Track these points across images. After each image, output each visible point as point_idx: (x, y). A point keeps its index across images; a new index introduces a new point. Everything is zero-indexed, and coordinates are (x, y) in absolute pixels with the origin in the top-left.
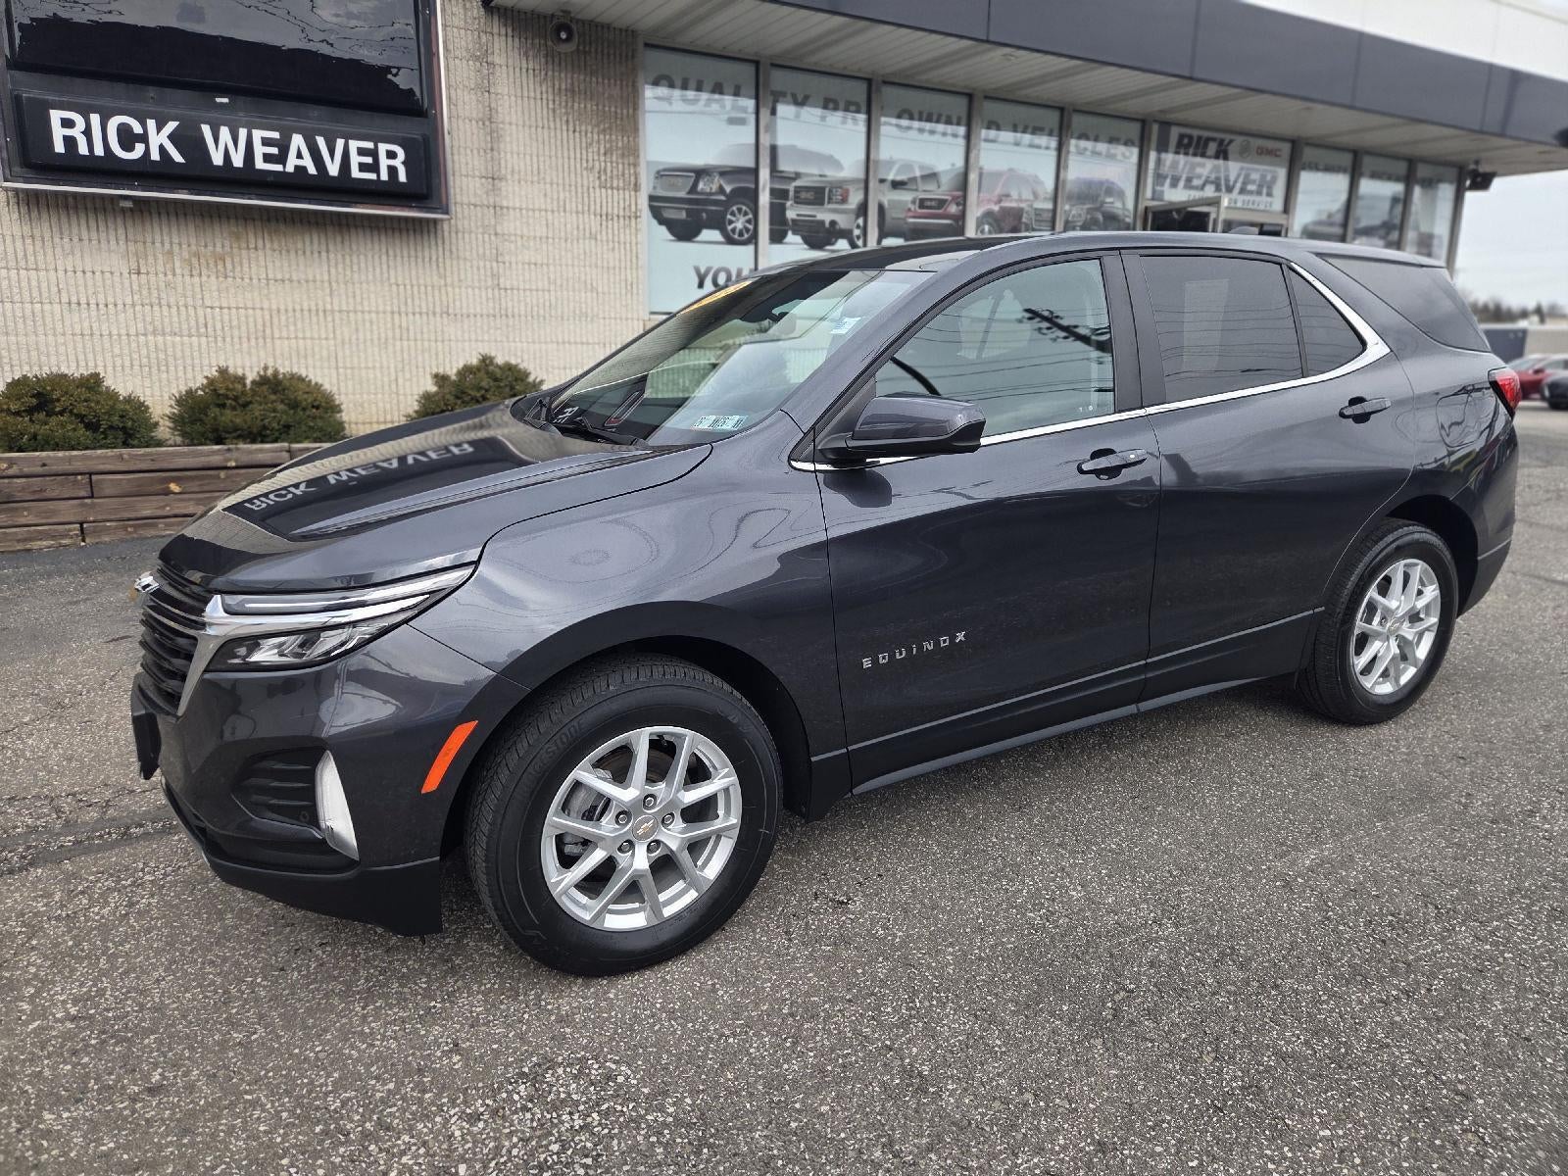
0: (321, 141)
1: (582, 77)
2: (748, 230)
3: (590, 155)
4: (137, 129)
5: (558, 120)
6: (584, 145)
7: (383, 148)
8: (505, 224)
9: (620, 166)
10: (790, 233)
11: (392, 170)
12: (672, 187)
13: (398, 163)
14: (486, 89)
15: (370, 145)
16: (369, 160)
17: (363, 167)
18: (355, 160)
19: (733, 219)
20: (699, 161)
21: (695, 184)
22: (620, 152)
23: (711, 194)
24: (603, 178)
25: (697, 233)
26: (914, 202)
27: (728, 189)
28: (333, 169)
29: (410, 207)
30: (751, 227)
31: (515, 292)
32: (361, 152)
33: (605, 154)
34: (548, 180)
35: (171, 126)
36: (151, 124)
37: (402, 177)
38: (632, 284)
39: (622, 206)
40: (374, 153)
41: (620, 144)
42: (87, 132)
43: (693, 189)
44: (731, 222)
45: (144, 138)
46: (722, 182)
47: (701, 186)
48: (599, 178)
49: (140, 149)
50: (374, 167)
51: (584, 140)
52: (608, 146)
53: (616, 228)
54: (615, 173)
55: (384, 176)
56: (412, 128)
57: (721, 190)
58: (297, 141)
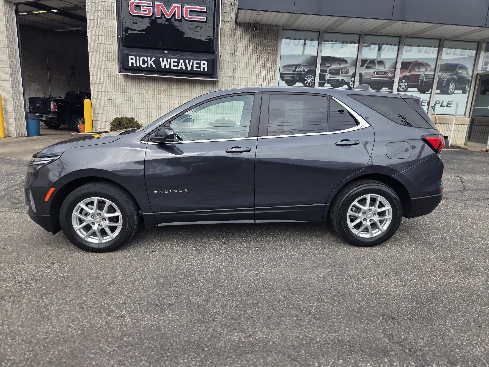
0: (187, 61)
1: (261, 40)
2: (312, 82)
3: (262, 62)
4: (146, 60)
5: (254, 52)
6: (260, 59)
7: (202, 62)
8: (236, 82)
9: (271, 64)
10: (326, 83)
11: (204, 68)
12: (288, 70)
13: (205, 66)
14: (234, 44)
15: (199, 62)
16: (198, 65)
17: (197, 67)
18: (195, 65)
19: (307, 79)
20: (297, 63)
21: (296, 69)
22: (271, 61)
23: (300, 72)
24: (265, 68)
25: (295, 83)
26: (374, 73)
27: (306, 70)
28: (189, 68)
29: (208, 78)
30: (313, 82)
32: (197, 63)
33: (266, 61)
34: (249, 69)
35: (154, 59)
36: (149, 58)
37: (206, 70)
39: (270, 76)
40: (199, 64)
41: (271, 59)
42: (136, 61)
43: (295, 71)
44: (306, 80)
45: (147, 62)
46: (304, 68)
47: (297, 69)
48: (264, 68)
49: (146, 64)
50: (199, 67)
51: (260, 58)
52: (267, 59)
53: (268, 82)
54: (269, 66)
55: (202, 70)
56: (210, 57)
57: (304, 71)
58: (182, 61)
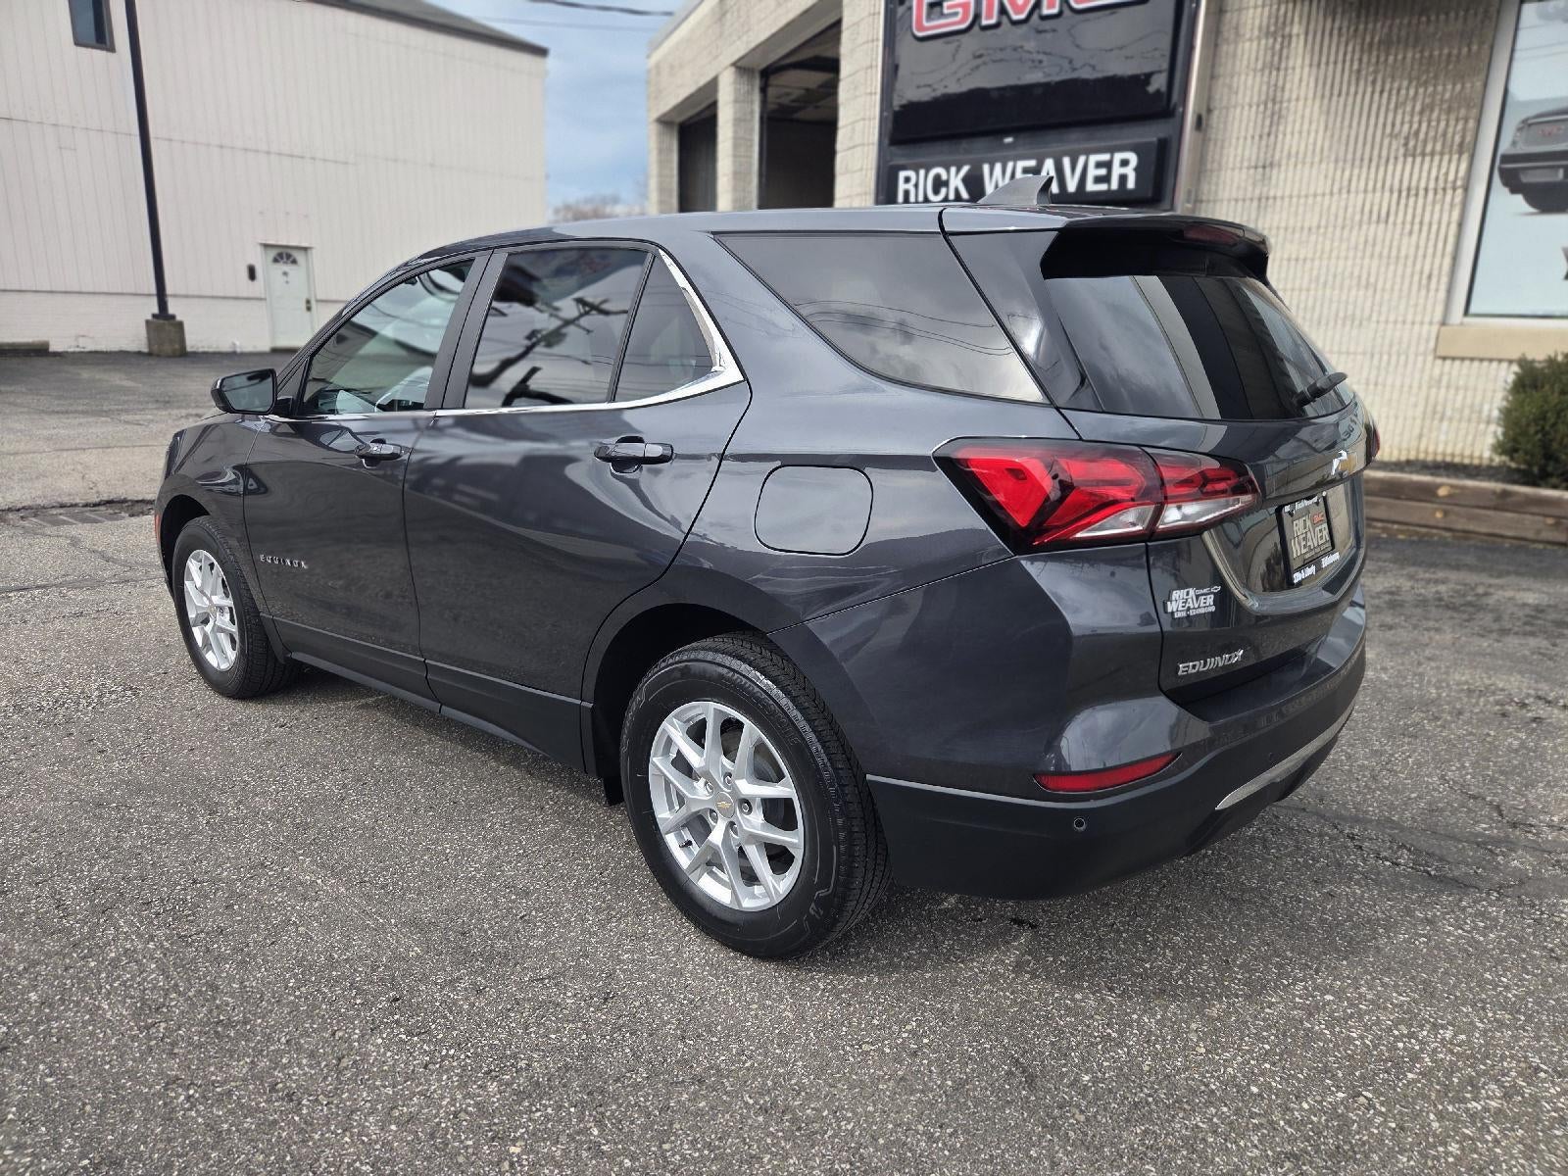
0: (1066, 161)
1: (1406, 21)
3: (1399, 116)
4: (944, 177)
5: (1362, 83)
6: (1392, 106)
7: (1118, 157)
9: (1443, 124)
11: (1123, 178)
13: (1130, 172)
14: (1276, 64)
15: (1105, 157)
16: (1103, 172)
17: (1098, 180)
18: (1092, 172)
22: (1445, 106)
24: (1412, 143)
28: (1072, 186)
32: (1099, 165)
33: (1421, 113)
35: (965, 169)
36: (953, 170)
37: (1131, 184)
38: (1430, 277)
40: (1108, 165)
41: (1449, 96)
42: (916, 186)
45: (946, 184)
48: (1406, 144)
49: (943, 191)
50: (1106, 179)
51: (1394, 98)
52: (1428, 100)
54: (1432, 134)
55: (1115, 185)
56: (1151, 133)
58: (1049, 166)
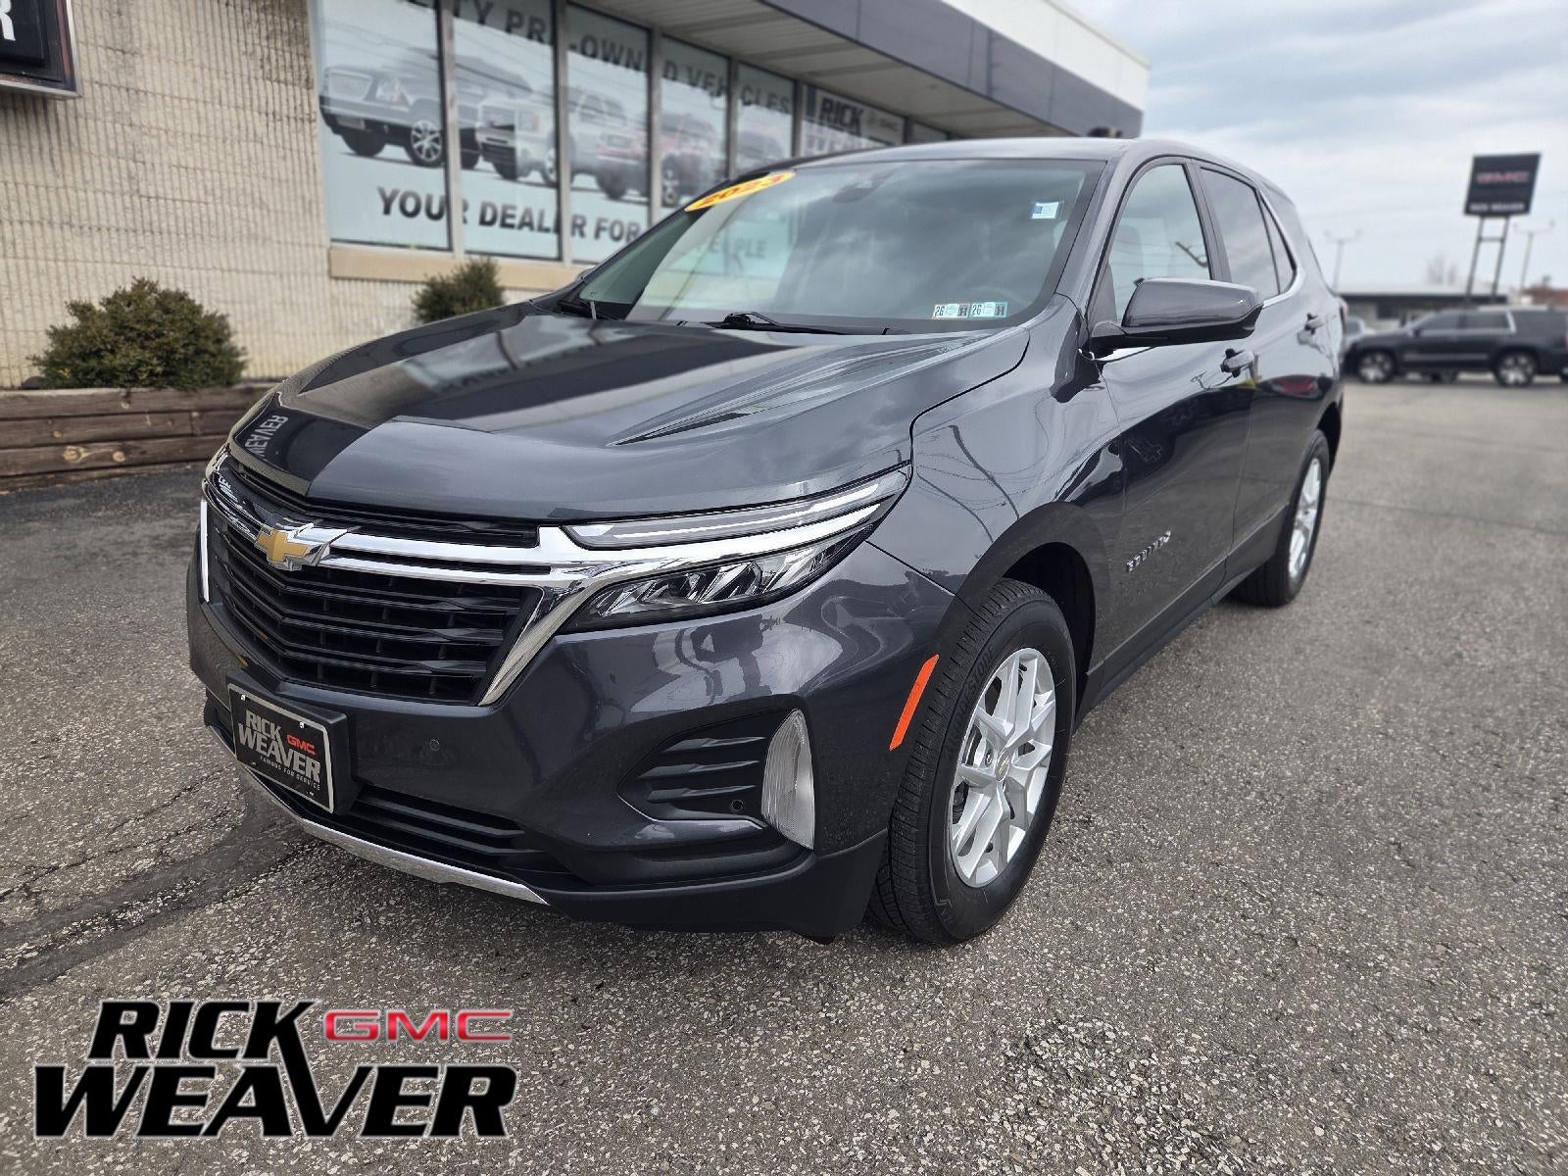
2: (435, 151)
3: (249, 36)
6: (241, 24)
8: (143, 113)
9: (287, 55)
10: (481, 160)
12: (349, 90)
19: (419, 136)
20: (376, 63)
21: (373, 89)
22: (286, 38)
23: (391, 103)
24: (267, 67)
25: (379, 149)
26: (602, 138)
27: (411, 100)
29: (18, 76)
30: (439, 147)
31: (162, 201)
33: (268, 38)
34: (197, 62)
38: (310, 203)
39: (292, 104)
41: (285, 28)
43: (371, 96)
44: (417, 140)
46: (404, 91)
47: (380, 93)
48: (262, 67)
51: (240, 17)
52: (271, 28)
53: (286, 131)
54: (281, 63)
57: (403, 100)
